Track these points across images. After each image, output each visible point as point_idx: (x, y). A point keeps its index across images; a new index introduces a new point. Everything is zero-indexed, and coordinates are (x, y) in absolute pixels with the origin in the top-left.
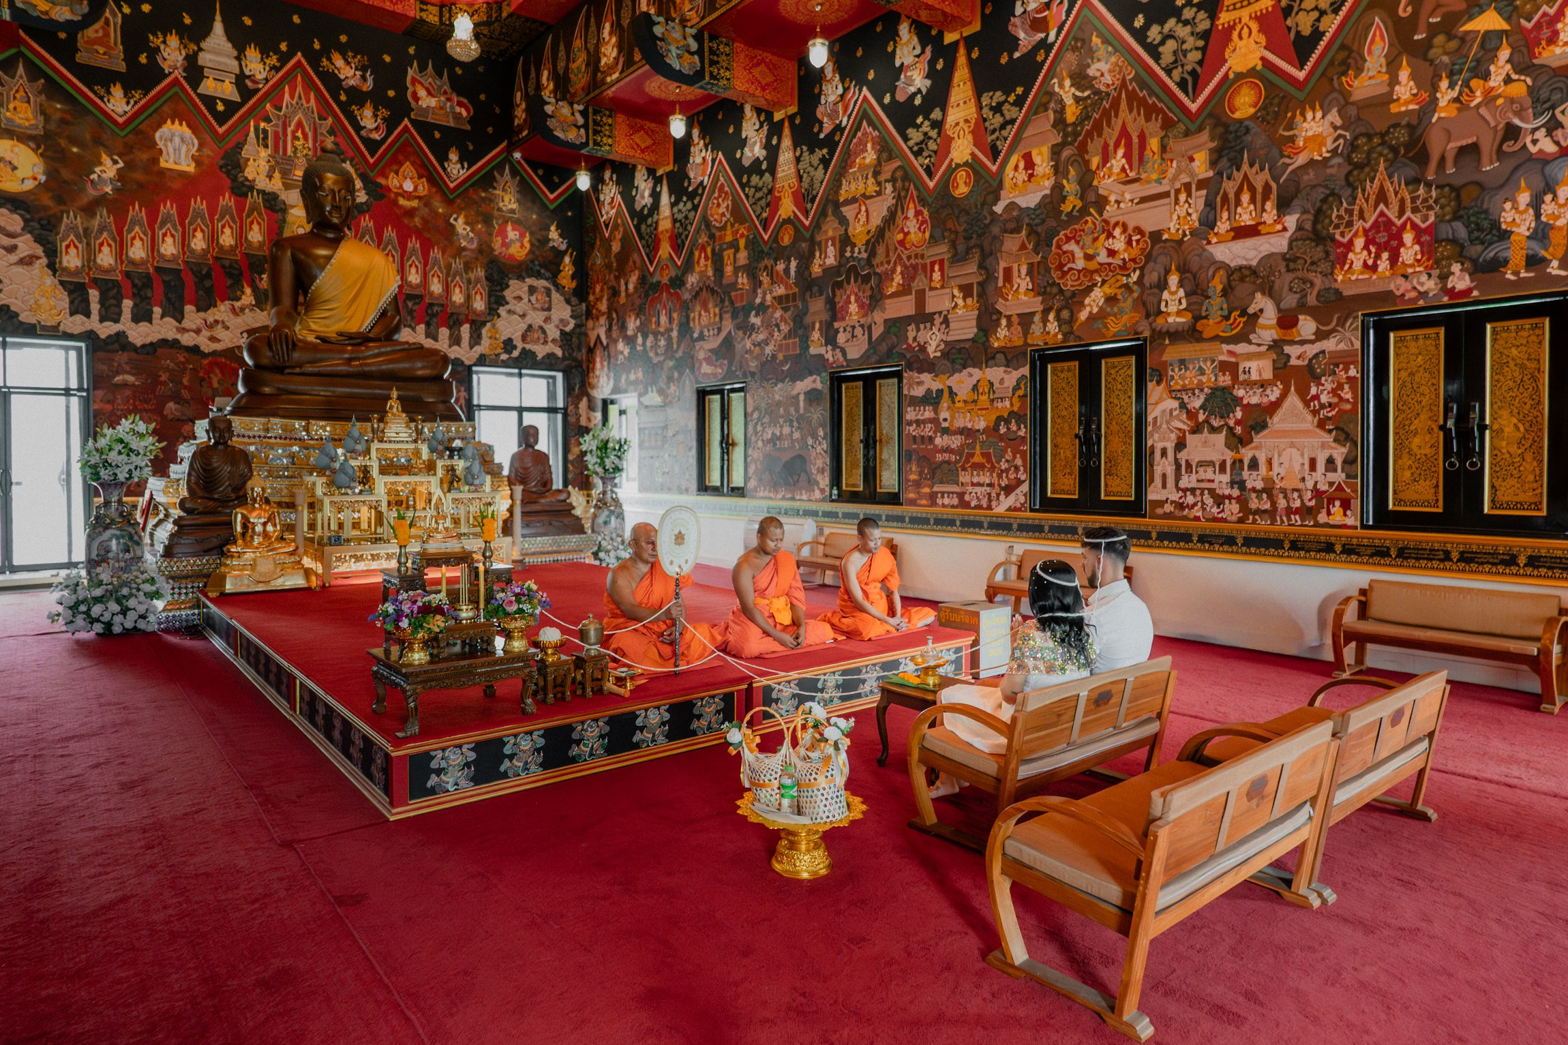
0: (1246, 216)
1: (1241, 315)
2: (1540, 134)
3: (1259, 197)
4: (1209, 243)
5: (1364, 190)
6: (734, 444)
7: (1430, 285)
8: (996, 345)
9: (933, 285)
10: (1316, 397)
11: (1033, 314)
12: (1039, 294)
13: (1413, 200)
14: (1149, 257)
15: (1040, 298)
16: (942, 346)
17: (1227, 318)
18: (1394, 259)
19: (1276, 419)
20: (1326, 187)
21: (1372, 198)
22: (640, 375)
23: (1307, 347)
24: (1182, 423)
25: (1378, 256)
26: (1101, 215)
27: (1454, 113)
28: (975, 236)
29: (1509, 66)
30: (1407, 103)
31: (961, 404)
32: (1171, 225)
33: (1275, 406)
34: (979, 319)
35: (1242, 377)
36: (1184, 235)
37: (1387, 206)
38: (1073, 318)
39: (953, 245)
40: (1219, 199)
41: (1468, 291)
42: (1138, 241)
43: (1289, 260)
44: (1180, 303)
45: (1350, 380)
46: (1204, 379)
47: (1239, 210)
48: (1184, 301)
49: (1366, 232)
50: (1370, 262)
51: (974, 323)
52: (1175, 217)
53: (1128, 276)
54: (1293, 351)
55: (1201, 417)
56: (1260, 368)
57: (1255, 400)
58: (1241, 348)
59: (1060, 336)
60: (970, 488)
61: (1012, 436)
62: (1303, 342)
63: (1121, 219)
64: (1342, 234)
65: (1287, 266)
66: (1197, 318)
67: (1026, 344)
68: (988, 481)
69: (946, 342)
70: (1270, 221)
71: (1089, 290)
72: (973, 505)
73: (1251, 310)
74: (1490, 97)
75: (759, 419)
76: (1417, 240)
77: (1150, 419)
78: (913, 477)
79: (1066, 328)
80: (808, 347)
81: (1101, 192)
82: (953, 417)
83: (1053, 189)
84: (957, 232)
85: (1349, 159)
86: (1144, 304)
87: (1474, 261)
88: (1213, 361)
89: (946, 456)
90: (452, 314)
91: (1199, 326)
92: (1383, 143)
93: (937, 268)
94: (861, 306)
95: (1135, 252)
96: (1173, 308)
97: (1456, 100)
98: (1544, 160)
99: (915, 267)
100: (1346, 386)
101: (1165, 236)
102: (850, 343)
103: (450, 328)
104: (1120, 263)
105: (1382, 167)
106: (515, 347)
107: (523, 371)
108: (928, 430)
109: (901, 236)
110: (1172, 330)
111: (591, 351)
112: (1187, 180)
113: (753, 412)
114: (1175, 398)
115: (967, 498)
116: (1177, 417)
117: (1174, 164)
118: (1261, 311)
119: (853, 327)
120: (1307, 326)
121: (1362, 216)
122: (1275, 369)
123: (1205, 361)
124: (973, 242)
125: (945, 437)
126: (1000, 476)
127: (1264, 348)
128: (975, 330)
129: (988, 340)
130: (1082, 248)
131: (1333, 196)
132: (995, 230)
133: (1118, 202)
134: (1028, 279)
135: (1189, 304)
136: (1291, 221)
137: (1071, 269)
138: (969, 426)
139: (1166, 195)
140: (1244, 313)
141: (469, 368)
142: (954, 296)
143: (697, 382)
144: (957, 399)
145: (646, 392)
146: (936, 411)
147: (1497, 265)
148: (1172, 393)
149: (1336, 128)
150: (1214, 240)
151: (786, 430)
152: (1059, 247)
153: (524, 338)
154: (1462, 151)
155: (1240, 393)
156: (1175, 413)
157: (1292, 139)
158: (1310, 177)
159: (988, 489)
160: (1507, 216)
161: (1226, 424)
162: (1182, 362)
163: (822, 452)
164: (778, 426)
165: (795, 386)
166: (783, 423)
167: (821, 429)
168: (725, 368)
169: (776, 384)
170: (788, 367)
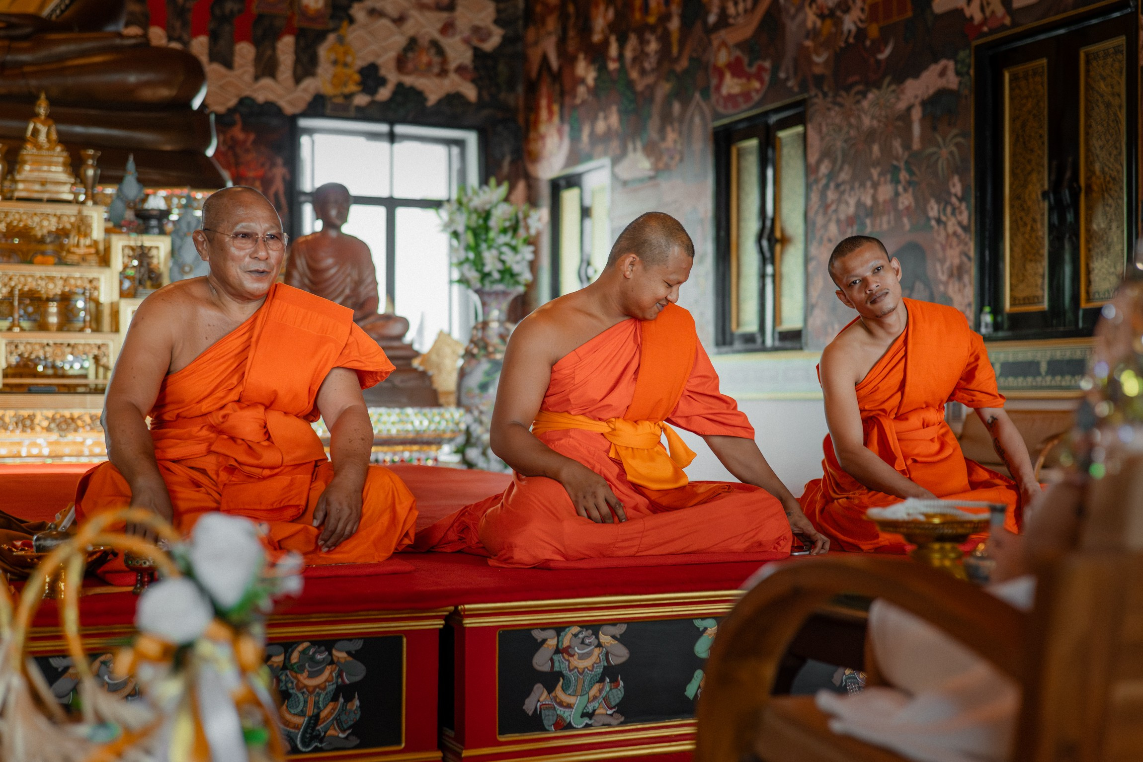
6: (785, 241)
22: (614, 119)
75: (832, 175)
90: (261, 17)
103: (257, 43)
106: (383, 82)
107: (400, 129)
111: (532, 88)
113: (819, 162)
141: (293, 118)
143: (717, 116)
145: (623, 153)
151: (885, 192)
153: (401, 63)
163: (959, 231)
164: (869, 184)
165: (903, 92)
166: (880, 174)
167: (956, 179)
168: (767, 77)
169: (864, 94)
170: (888, 51)
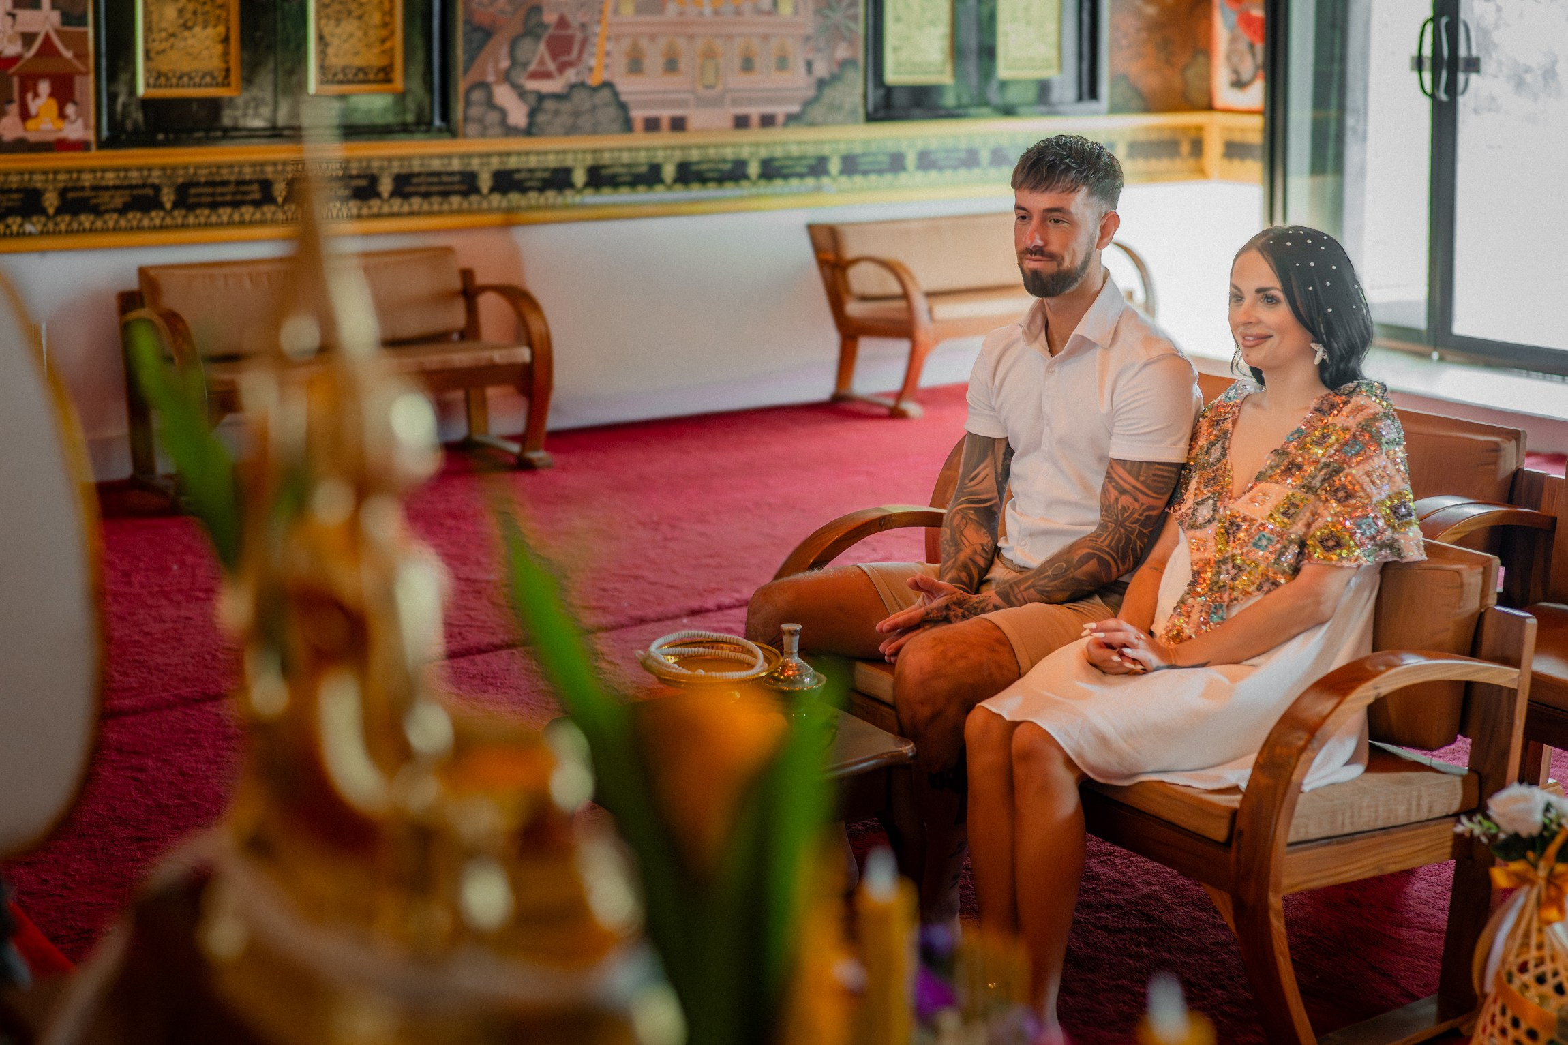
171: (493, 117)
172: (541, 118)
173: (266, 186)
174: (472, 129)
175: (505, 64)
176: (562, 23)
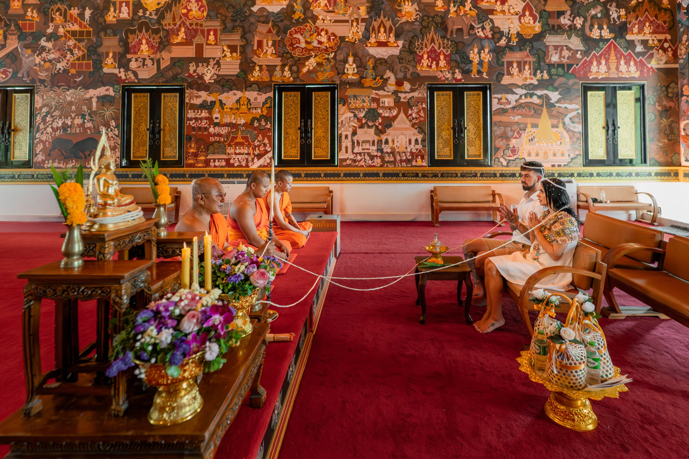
0: (382, 37)
1: (381, 79)
2: (480, 30)
3: (388, 31)
4: (367, 46)
5: (427, 37)
6: (16, 131)
7: (449, 76)
8: (252, 79)
9: (209, 42)
10: (411, 115)
11: (276, 66)
12: (279, 56)
13: (443, 44)
14: (339, 48)
15: (280, 59)
16: (215, 77)
17: (375, 79)
18: (437, 64)
19: (395, 123)
20: (413, 32)
21: (430, 40)
23: (407, 94)
24: (355, 124)
25: (432, 63)
26: (314, 23)
27: (455, 16)
28: (239, 21)
29: (470, 5)
30: (440, 8)
31: (228, 110)
32: (350, 35)
33: (395, 117)
34: (241, 65)
35: (381, 105)
36: (356, 41)
37: (434, 44)
38: (299, 71)
39: (224, 23)
40: (371, 28)
41: (461, 80)
42: (333, 39)
43: (400, 58)
44: (354, 70)
45: (423, 108)
46: (365, 104)
47: (379, 34)
48: (356, 69)
49: (428, 53)
50: (429, 64)
51: (238, 67)
52: (351, 32)
53: (329, 54)
54: (402, 95)
55: (364, 121)
56: (388, 102)
57: (387, 115)
58: (381, 92)
59: (291, 79)
60: (234, 156)
61: (262, 128)
62: (405, 92)
63: (325, 28)
64: (419, 52)
65: (399, 61)
66: (362, 78)
67: (271, 81)
68: (246, 152)
69: (217, 75)
70: (392, 42)
71: (308, 58)
72: (236, 165)
73: (385, 77)
74: (466, 14)
75: (48, 113)
76: (445, 59)
77: (340, 121)
78: (192, 151)
79: (295, 75)
80: (102, 68)
81: (314, 13)
82: (222, 117)
83: (288, 6)
84: (226, 17)
85: (421, 23)
86: (337, 69)
87: (462, 69)
88: (369, 97)
89: (217, 139)
91: (362, 81)
92: (433, 21)
93: (212, 33)
94: (151, 47)
95: (332, 44)
96: (350, 72)
97: (456, 11)
98: (481, 39)
99: (196, 31)
100: (422, 111)
101: (347, 40)
102: (141, 68)
104: (325, 48)
105: (433, 29)
108: (204, 124)
109: (185, 11)
110: (350, 82)
112: (357, 17)
113: (41, 108)
114: (352, 112)
115: (232, 161)
116: (353, 121)
117: (351, 9)
118: (389, 78)
119: (144, 59)
120: (407, 86)
121: (426, 47)
122: (395, 102)
123: (365, 96)
124: (237, 24)
125: (217, 128)
126: (254, 149)
127: (390, 93)
128: (239, 70)
129: (247, 77)
130: (304, 38)
131: (415, 37)
132: (252, 20)
133: (324, 20)
134: (273, 48)
135: (358, 71)
136: (400, 43)
137: (297, 47)
138: (234, 122)
139: (347, 21)
140: (382, 78)
142: (224, 51)
144: (225, 108)
146: (210, 113)
147: (468, 72)
148: (351, 110)
149: (416, 11)
150: (369, 45)
151: (78, 121)
152: (291, 35)
154: (458, 30)
155: (381, 111)
156: (352, 119)
157: (400, 11)
158: (407, 27)
159: (246, 156)
160: (471, 56)
161: (375, 125)
162: (355, 97)
163: (114, 136)
164: (69, 118)
165: (88, 92)
166: (75, 116)
167: (113, 121)
168: (10, 75)
169: (68, 90)
170: (80, 79)
171: (500, 164)
172: (509, 164)
173: (457, 174)
174: (495, 166)
175: (502, 154)
176: (514, 147)
